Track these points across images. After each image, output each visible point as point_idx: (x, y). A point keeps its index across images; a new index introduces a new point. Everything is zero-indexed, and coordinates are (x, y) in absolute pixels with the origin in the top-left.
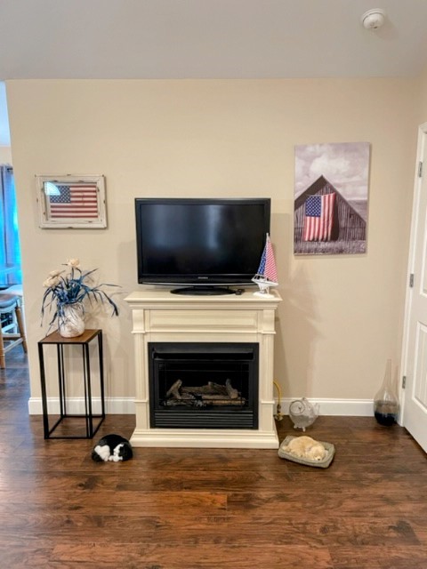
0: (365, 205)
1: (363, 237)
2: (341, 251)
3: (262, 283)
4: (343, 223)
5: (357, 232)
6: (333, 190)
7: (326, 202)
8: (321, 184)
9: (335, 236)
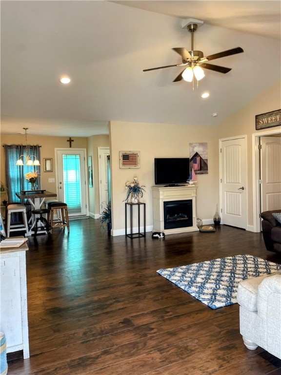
0: (207, 160)
1: (207, 170)
2: (202, 174)
3: (191, 182)
4: (202, 165)
5: (206, 168)
6: (200, 156)
7: (198, 159)
8: (197, 154)
9: (201, 170)
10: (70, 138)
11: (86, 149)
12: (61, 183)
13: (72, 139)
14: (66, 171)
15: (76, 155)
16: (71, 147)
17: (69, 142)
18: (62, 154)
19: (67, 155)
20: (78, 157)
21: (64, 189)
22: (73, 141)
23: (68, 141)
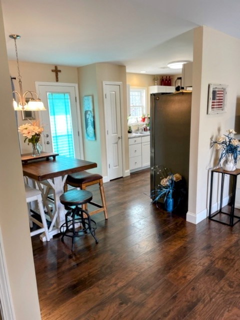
10: (56, 67)
11: (77, 85)
12: (47, 136)
13: (59, 69)
14: (53, 117)
15: (64, 93)
16: (57, 81)
17: (54, 74)
18: (46, 92)
19: (52, 93)
20: (67, 96)
21: (53, 144)
22: (60, 71)
23: (53, 71)
